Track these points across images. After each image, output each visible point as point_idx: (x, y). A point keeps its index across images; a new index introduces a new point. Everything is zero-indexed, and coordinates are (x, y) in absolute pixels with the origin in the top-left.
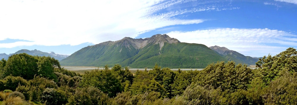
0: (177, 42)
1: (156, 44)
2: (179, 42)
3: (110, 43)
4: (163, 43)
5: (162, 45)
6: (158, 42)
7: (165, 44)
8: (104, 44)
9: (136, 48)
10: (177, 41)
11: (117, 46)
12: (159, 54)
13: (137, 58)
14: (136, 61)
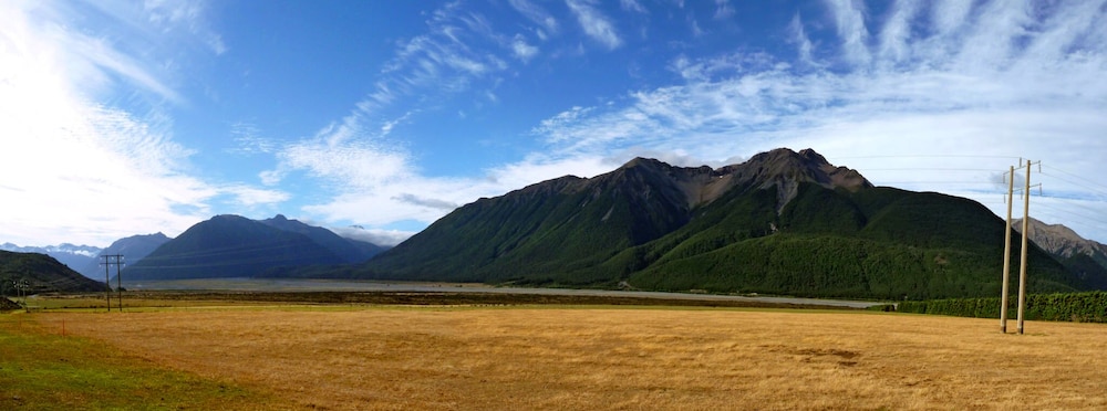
0: (857, 186)
1: (764, 190)
2: (866, 183)
3: (570, 183)
4: (796, 185)
5: (791, 192)
6: (775, 179)
7: (803, 187)
8: (544, 190)
9: (678, 206)
10: (857, 182)
11: (598, 194)
12: (770, 231)
13: (668, 248)
14: (664, 256)
